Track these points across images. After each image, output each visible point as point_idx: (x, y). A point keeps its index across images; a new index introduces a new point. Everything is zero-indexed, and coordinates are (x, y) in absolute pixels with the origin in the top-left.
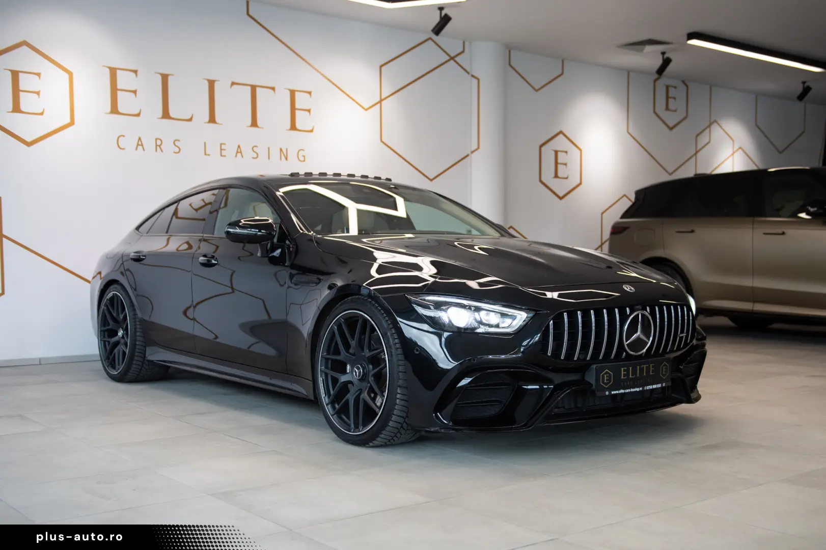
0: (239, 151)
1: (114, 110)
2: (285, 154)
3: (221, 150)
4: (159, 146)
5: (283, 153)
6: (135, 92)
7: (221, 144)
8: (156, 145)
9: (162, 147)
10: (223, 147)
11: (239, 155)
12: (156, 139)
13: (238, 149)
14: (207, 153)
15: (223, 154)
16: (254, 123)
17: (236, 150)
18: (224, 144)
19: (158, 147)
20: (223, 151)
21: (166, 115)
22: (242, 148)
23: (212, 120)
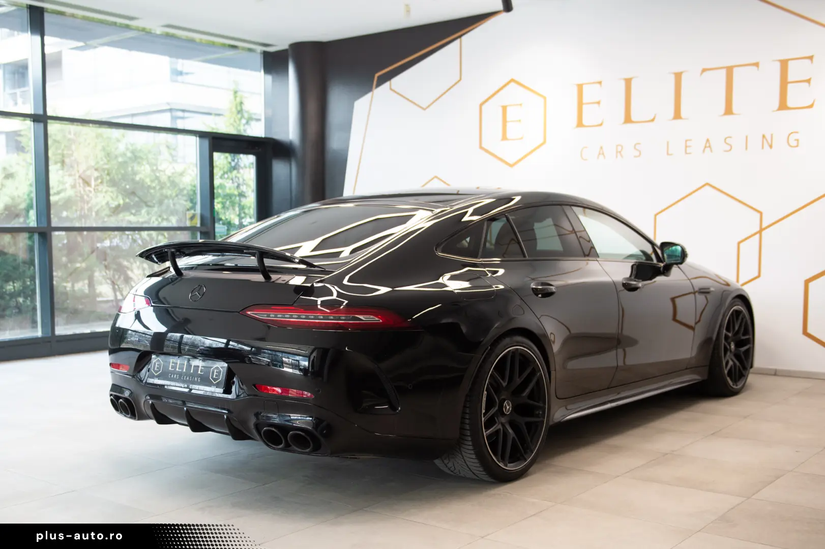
0: (708, 145)
1: (580, 124)
2: (770, 142)
3: (686, 147)
4: (620, 152)
5: (766, 140)
6: (599, 103)
7: (686, 141)
8: (617, 152)
9: (622, 153)
10: (689, 143)
11: (708, 150)
12: (617, 146)
13: (706, 144)
14: (670, 153)
15: (688, 152)
16: (729, 111)
17: (704, 145)
18: (690, 140)
19: (619, 154)
20: (688, 149)
21: (628, 119)
22: (711, 142)
23: (677, 115)
